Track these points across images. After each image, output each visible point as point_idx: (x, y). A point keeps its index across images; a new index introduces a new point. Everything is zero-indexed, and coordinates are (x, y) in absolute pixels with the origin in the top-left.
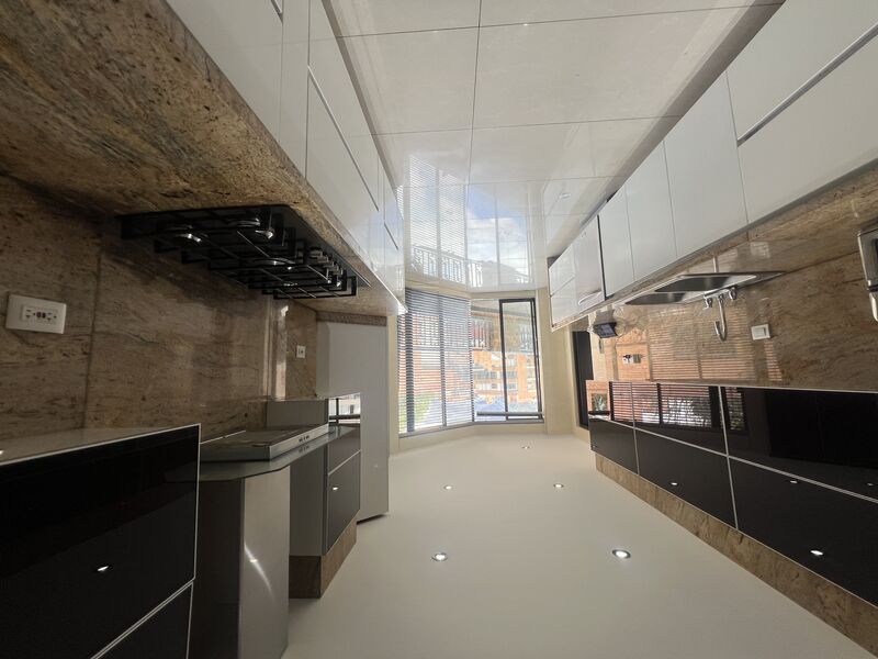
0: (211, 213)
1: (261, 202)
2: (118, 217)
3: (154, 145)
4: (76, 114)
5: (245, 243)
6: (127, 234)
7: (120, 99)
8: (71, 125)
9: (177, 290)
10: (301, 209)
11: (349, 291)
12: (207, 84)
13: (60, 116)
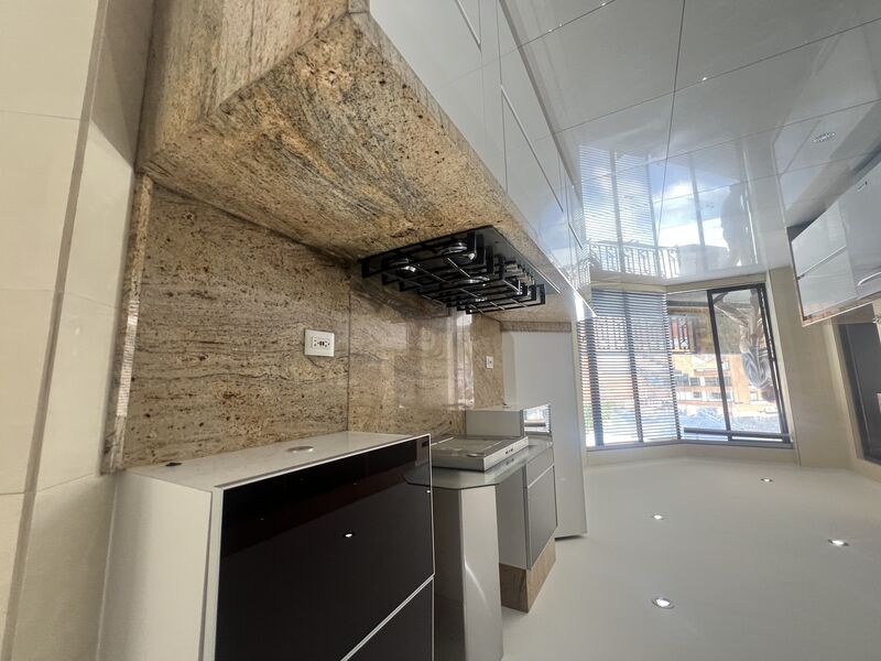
0: (424, 245)
1: (468, 227)
2: (360, 261)
3: (392, 197)
4: (345, 187)
5: (452, 267)
6: (365, 274)
7: (374, 165)
8: (340, 195)
9: (397, 314)
10: (503, 228)
11: (538, 301)
12: (440, 130)
13: (335, 191)
